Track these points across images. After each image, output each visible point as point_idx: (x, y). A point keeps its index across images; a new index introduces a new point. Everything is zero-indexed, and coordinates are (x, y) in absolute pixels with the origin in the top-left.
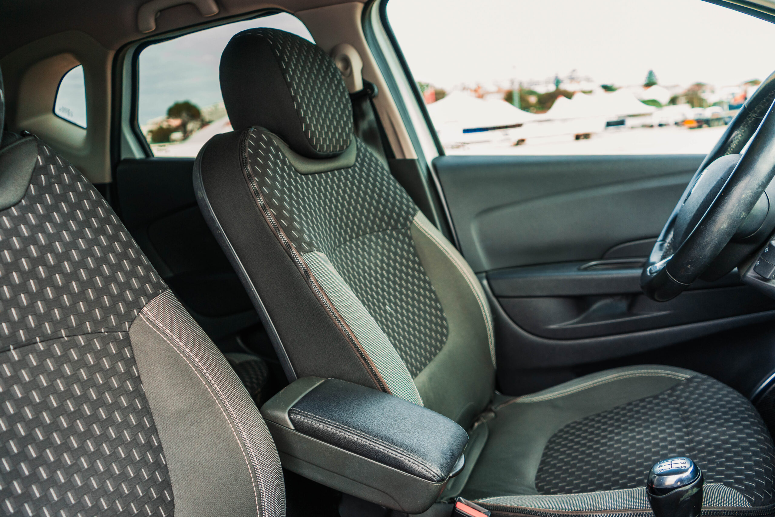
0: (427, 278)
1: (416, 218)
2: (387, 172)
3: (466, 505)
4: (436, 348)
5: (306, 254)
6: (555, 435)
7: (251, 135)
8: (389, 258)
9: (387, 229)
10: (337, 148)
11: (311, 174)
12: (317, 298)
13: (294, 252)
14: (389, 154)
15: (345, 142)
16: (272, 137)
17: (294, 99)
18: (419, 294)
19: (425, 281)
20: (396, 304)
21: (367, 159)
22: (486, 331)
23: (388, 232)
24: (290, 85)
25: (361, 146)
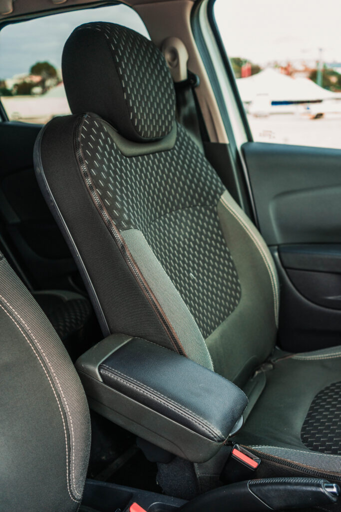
0: (227, 249)
1: (222, 197)
2: (201, 154)
3: (240, 451)
4: (229, 309)
5: (124, 231)
6: (322, 392)
7: (85, 122)
8: (196, 230)
9: (197, 205)
10: (159, 134)
11: (135, 156)
12: (130, 270)
13: (114, 229)
14: (204, 138)
15: (167, 128)
16: (102, 123)
17: (125, 90)
18: (219, 263)
19: (225, 252)
20: (198, 271)
21: (185, 143)
22: (273, 297)
23: (198, 207)
24: (121, 78)
25: (181, 131)
